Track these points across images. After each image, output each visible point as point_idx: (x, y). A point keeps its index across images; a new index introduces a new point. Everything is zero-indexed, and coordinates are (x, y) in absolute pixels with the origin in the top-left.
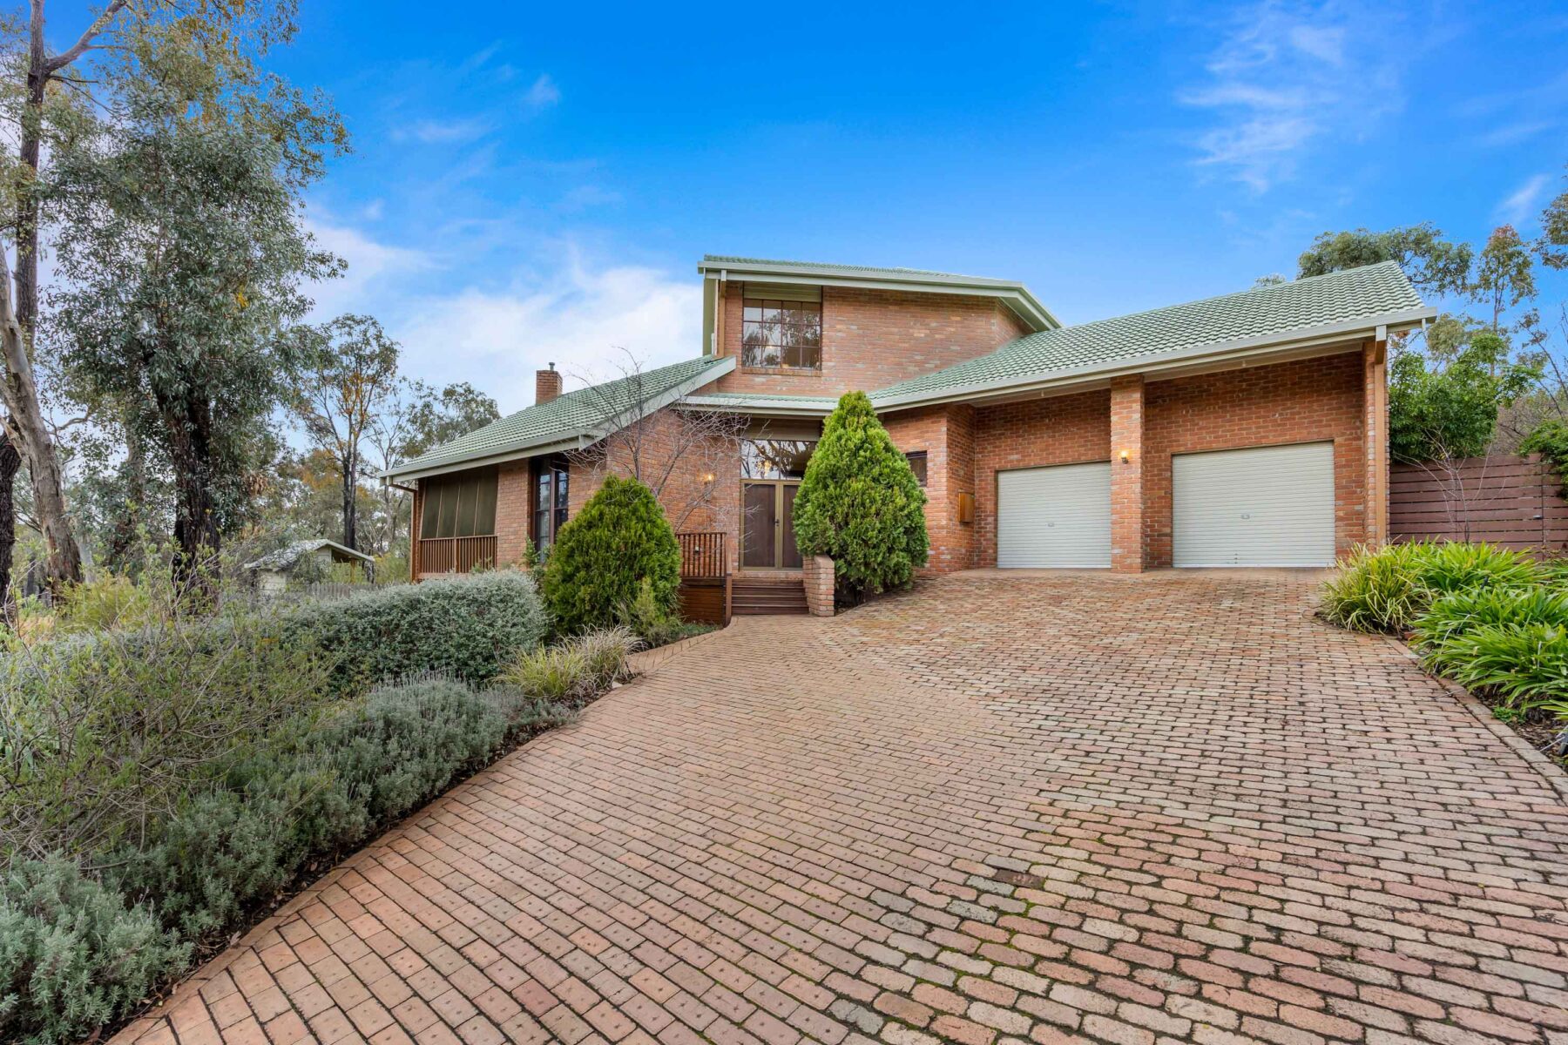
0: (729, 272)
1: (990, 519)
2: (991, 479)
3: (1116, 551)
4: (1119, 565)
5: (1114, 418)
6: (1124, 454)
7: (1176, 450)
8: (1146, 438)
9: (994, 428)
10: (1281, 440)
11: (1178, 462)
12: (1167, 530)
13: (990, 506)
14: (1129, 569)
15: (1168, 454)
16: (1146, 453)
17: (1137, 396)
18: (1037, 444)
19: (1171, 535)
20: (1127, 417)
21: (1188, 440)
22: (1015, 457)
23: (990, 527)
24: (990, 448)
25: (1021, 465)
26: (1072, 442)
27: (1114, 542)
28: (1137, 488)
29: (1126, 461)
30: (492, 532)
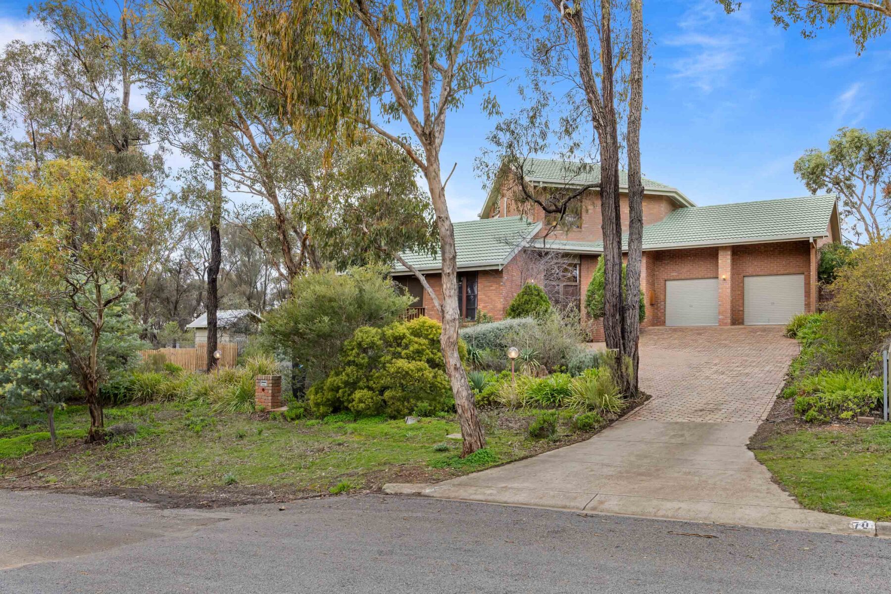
0: (543, 182)
1: (663, 303)
2: (662, 284)
3: (720, 317)
4: (722, 323)
5: (720, 261)
6: (724, 277)
7: (745, 274)
8: (733, 269)
9: (665, 260)
10: (785, 272)
11: (746, 279)
12: (741, 309)
13: (662, 297)
14: (726, 324)
15: (742, 276)
16: (733, 275)
17: (729, 253)
18: (686, 268)
19: (743, 311)
20: (725, 261)
21: (750, 270)
22: (674, 274)
23: (662, 307)
24: (662, 269)
25: (678, 278)
26: (701, 268)
27: (719, 313)
28: (729, 291)
29: (724, 280)
30: (422, 306)
